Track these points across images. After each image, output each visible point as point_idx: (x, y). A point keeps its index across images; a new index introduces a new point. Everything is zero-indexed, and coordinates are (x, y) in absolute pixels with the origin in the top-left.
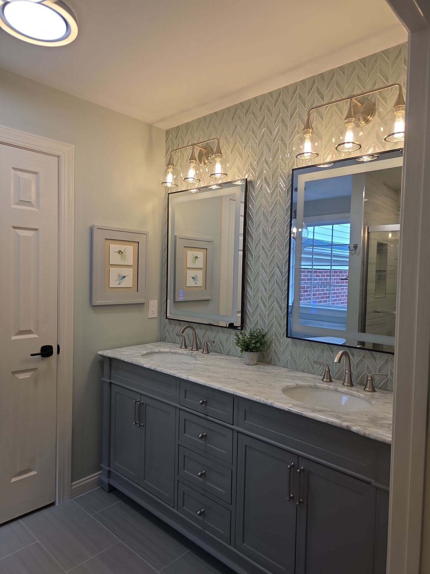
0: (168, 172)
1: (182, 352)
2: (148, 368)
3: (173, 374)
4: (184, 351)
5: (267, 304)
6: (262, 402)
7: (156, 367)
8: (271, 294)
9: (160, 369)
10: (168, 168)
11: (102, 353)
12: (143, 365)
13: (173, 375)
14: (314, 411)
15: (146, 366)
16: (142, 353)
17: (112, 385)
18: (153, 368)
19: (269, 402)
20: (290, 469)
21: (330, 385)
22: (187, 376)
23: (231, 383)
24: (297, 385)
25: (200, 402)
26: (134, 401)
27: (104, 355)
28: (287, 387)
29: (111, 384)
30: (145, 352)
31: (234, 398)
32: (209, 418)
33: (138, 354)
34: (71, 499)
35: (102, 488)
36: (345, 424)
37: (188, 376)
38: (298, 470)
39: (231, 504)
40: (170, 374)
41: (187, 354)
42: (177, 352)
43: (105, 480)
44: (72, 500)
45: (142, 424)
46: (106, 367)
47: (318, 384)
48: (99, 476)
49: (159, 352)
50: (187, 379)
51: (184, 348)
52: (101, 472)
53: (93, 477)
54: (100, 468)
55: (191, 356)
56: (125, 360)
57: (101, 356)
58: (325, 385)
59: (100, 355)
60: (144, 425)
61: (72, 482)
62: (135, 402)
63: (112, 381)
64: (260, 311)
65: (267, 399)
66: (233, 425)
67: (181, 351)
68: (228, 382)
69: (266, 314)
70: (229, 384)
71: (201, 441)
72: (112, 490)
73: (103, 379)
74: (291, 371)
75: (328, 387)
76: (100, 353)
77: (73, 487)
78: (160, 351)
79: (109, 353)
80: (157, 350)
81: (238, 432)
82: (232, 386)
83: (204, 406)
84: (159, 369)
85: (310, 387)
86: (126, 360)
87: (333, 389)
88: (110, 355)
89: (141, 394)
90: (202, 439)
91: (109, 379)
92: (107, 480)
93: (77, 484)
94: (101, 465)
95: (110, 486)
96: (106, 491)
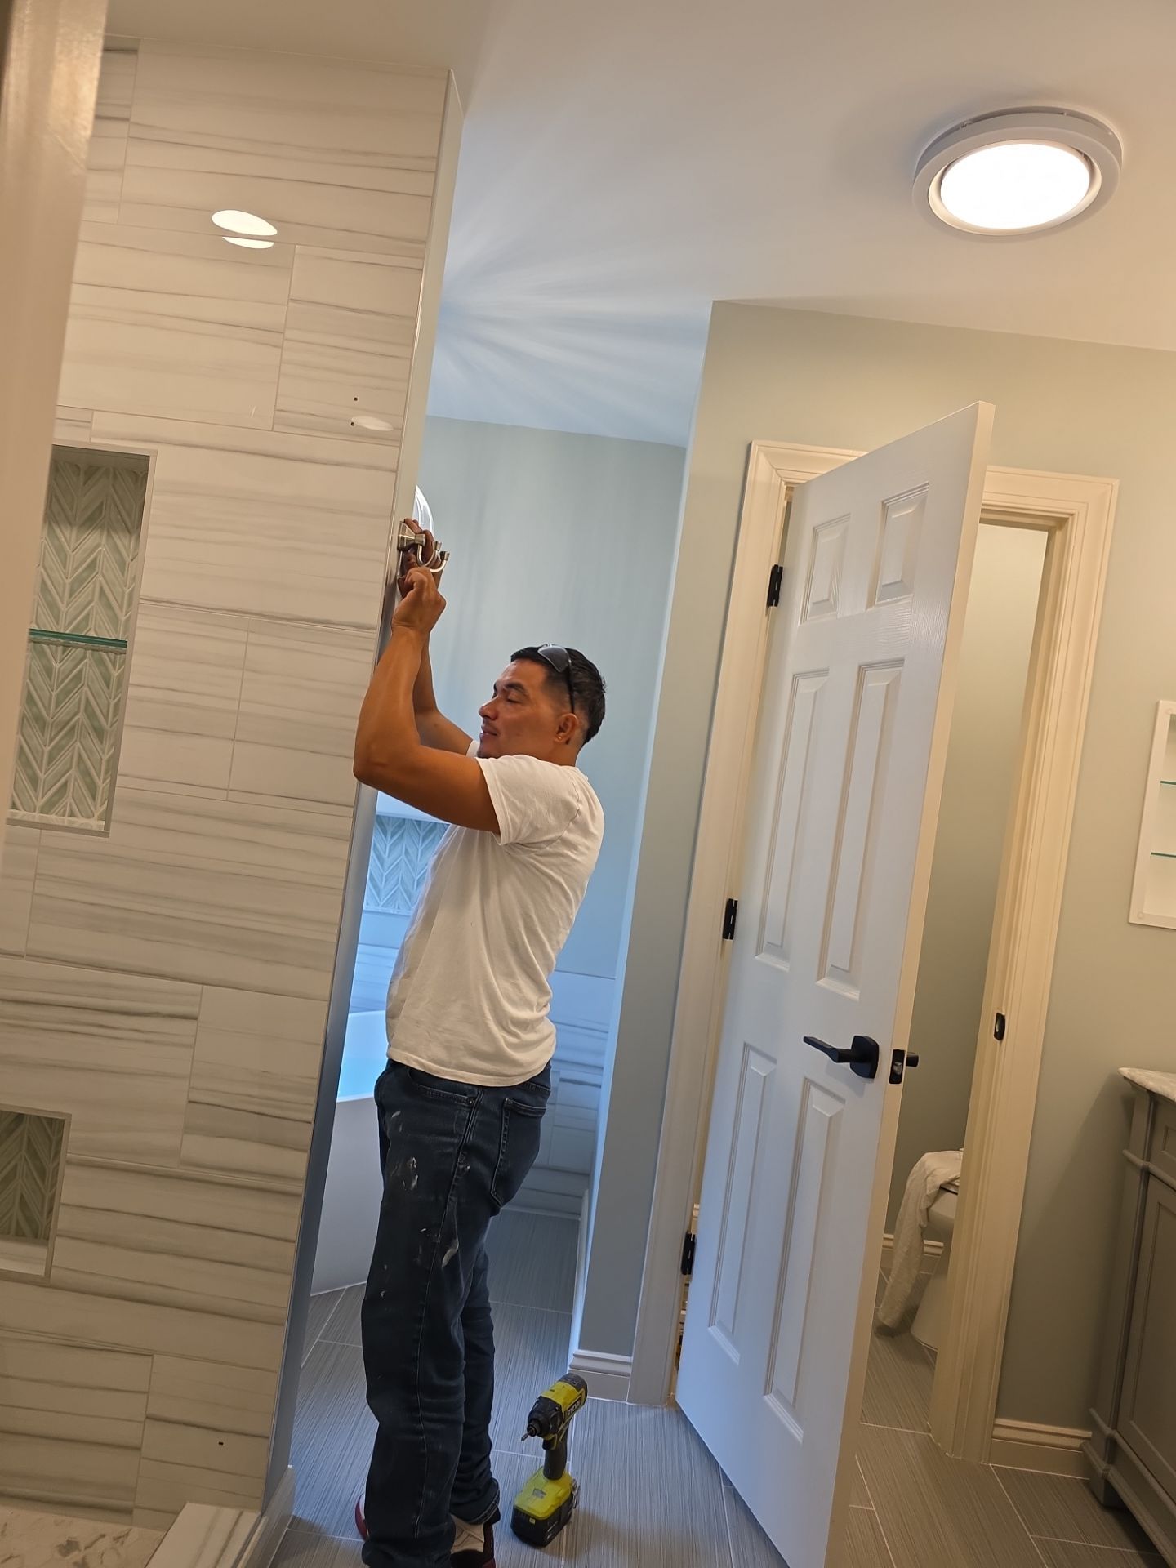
11: (1133, 1074)
17: (1152, 1181)
27: (1137, 1081)
29: (1147, 1174)
34: (989, 1462)
35: (1087, 1484)
44: (991, 1465)
46: (1141, 1120)
48: (1082, 1441)
52: (1089, 1434)
53: (1067, 1436)
54: (1089, 1424)
57: (1128, 1084)
59: (1125, 1078)
61: (996, 1416)
63: (1153, 1168)
72: (1115, 1506)
73: (1126, 1152)
76: (1125, 1071)
79: (1149, 1079)
88: (1152, 1085)
91: (1143, 1159)
92: (1104, 1465)
93: (1011, 1428)
94: (1093, 1412)
95: (1109, 1487)
96: (1098, 1500)
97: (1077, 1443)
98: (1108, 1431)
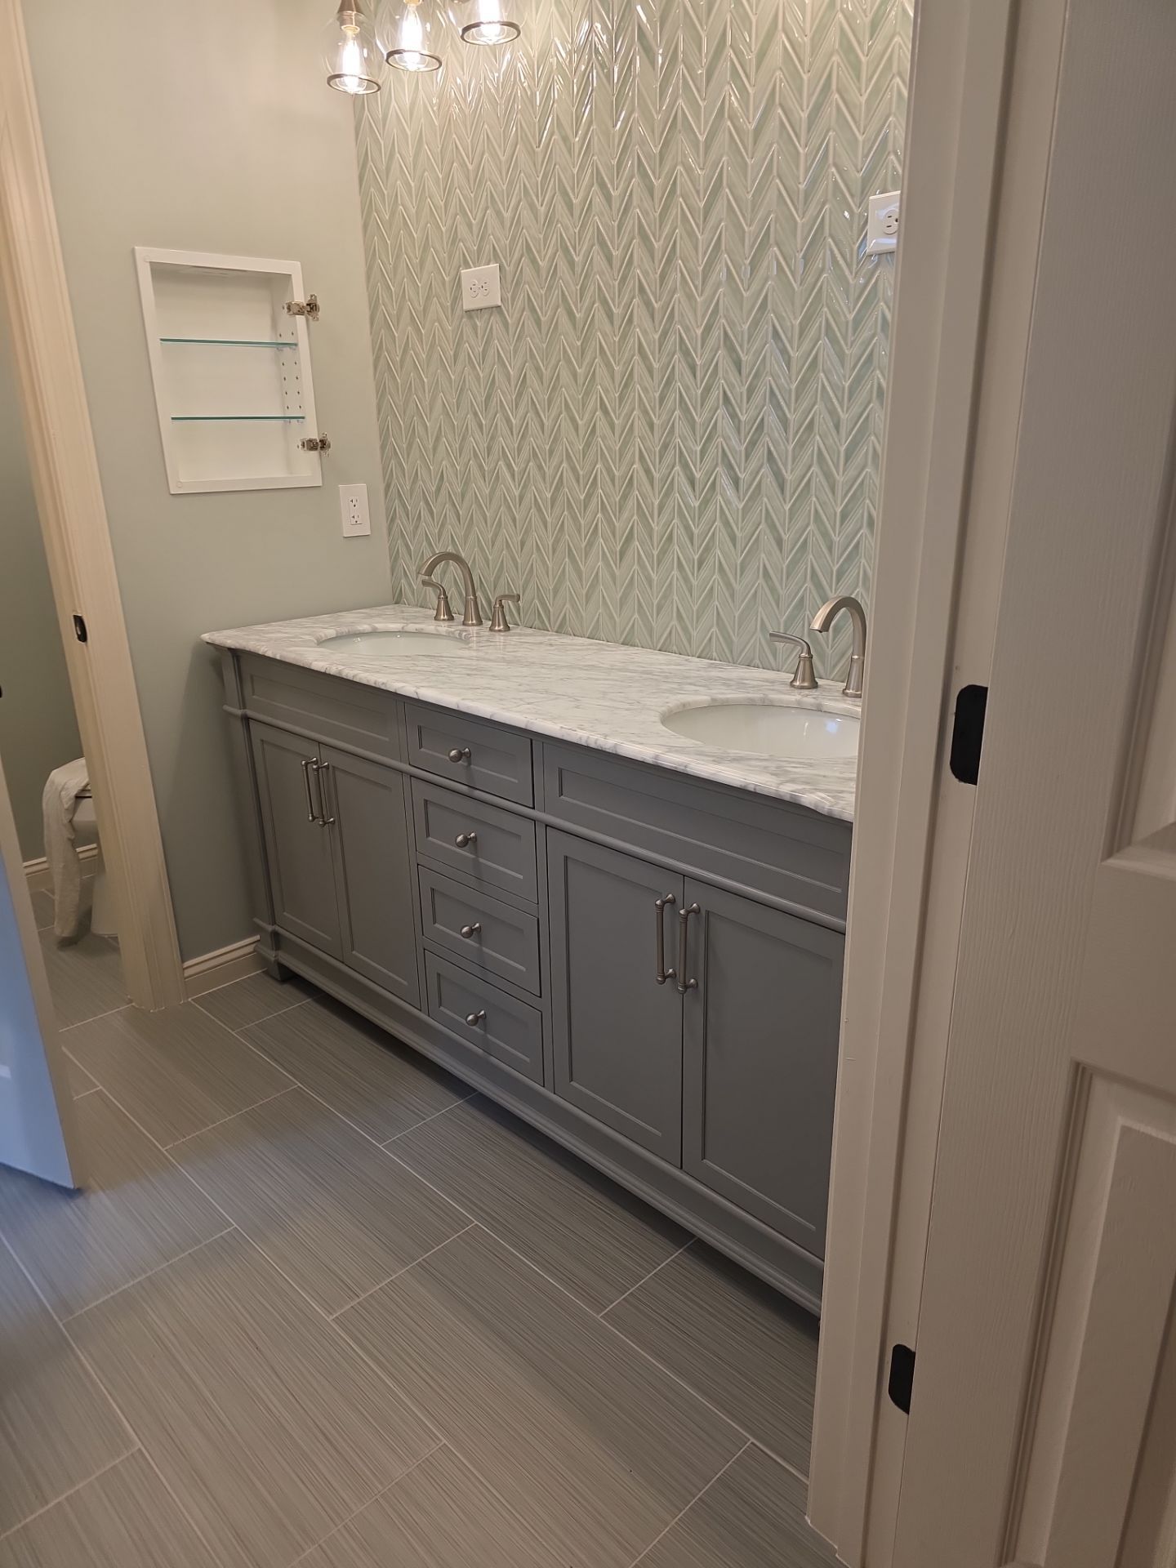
0: (344, 39)
1: (437, 630)
2: (323, 671)
3: (383, 683)
4: (443, 627)
5: (656, 475)
6: (592, 745)
7: (341, 668)
8: (668, 440)
9: (351, 672)
10: (342, 22)
11: (212, 637)
12: (311, 664)
13: (383, 687)
14: (718, 760)
15: (319, 665)
16: (321, 634)
17: (252, 723)
18: (333, 671)
19: (608, 743)
20: (661, 908)
21: (807, 695)
22: (414, 689)
23: (527, 701)
24: (714, 700)
25: (453, 753)
26: (303, 762)
27: (217, 642)
28: (684, 705)
29: (246, 719)
30: (331, 633)
31: (531, 741)
32: (477, 793)
33: (307, 637)
34: (188, 998)
35: (266, 973)
36: (786, 790)
37: (418, 687)
38: (682, 912)
39: (540, 997)
40: (374, 685)
41: (449, 636)
42: (422, 629)
43: (271, 955)
44: (190, 1000)
45: (332, 819)
46: (230, 675)
47: (773, 696)
48: (254, 945)
49: (374, 633)
50: (415, 696)
51: (444, 620)
52: (258, 937)
53: (242, 947)
54: (256, 929)
55: (460, 639)
56: (266, 655)
57: (211, 648)
58: (794, 697)
59: (208, 643)
60: (337, 823)
61: (183, 961)
62: (306, 764)
63: (250, 713)
64: (640, 498)
65: (606, 736)
66: (534, 808)
67: (433, 627)
68: (521, 699)
69: (653, 503)
70: (522, 702)
71: (464, 852)
72: (288, 977)
73: (226, 707)
74: (716, 666)
75: (799, 702)
76: (206, 637)
77: (187, 973)
78: (377, 628)
79: (230, 638)
80: (365, 627)
81: (547, 826)
82: (529, 709)
83: (466, 764)
84: (349, 673)
85: (751, 704)
86: (269, 654)
87: (812, 705)
88: (231, 642)
89: (319, 743)
90: (465, 846)
91: (240, 709)
92: (273, 953)
93: (197, 964)
94: (256, 920)
95: (282, 967)
96: (276, 980)
97: (250, 949)
98: (270, 928)
